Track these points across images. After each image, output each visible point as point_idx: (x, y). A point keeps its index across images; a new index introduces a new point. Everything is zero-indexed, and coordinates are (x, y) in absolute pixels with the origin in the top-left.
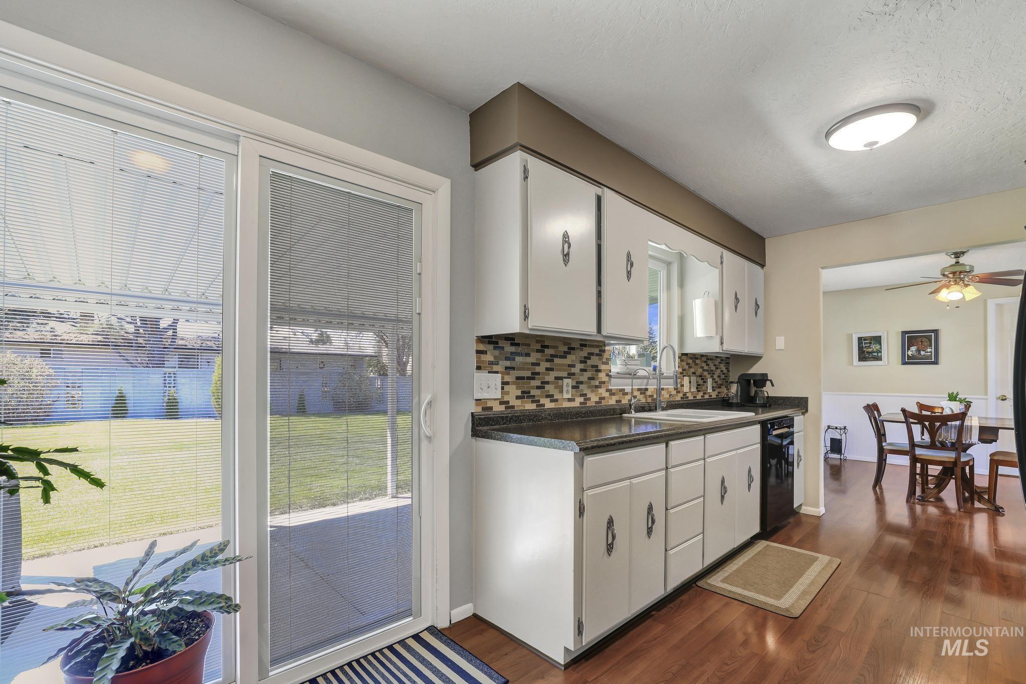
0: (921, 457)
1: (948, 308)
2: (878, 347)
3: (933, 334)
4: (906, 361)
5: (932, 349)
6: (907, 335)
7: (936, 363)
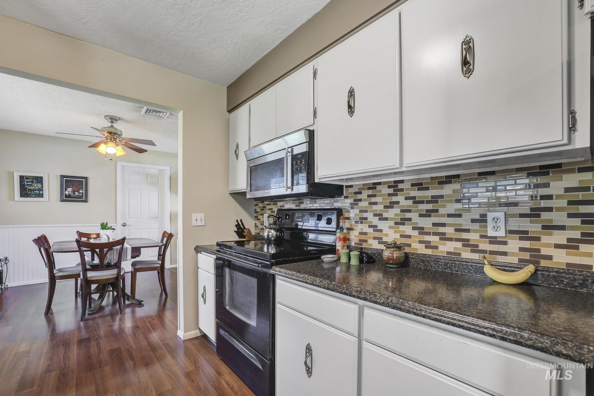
0: (92, 279)
1: (106, 159)
2: (39, 186)
3: (84, 180)
4: (64, 199)
5: (83, 191)
6: (64, 179)
7: (86, 201)
